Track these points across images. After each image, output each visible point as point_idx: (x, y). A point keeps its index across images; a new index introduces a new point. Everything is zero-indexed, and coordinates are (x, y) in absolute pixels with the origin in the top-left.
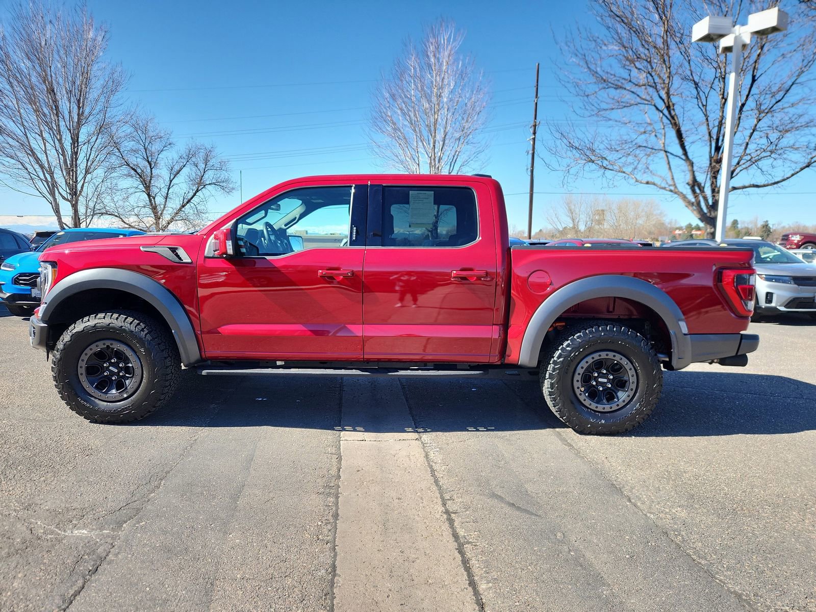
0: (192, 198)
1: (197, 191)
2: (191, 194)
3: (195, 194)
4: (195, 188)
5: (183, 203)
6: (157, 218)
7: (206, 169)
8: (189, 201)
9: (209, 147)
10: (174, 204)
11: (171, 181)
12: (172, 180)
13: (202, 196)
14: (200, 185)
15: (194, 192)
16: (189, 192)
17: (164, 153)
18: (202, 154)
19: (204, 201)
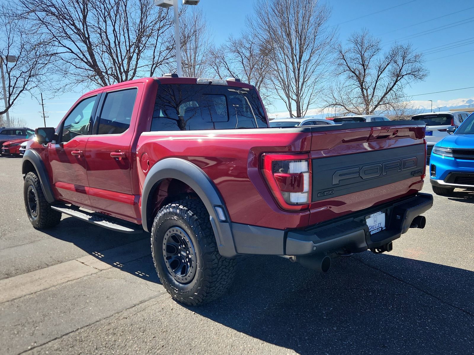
0: (393, 87)
1: (397, 81)
2: (392, 84)
3: (395, 84)
4: (395, 79)
5: (386, 91)
6: (367, 105)
7: (404, 63)
8: (391, 89)
9: (405, 46)
10: (379, 93)
11: (378, 77)
12: (379, 75)
13: (400, 85)
14: (398, 76)
15: (394, 82)
16: (391, 83)
17: (374, 57)
18: (401, 53)
19: (401, 88)
